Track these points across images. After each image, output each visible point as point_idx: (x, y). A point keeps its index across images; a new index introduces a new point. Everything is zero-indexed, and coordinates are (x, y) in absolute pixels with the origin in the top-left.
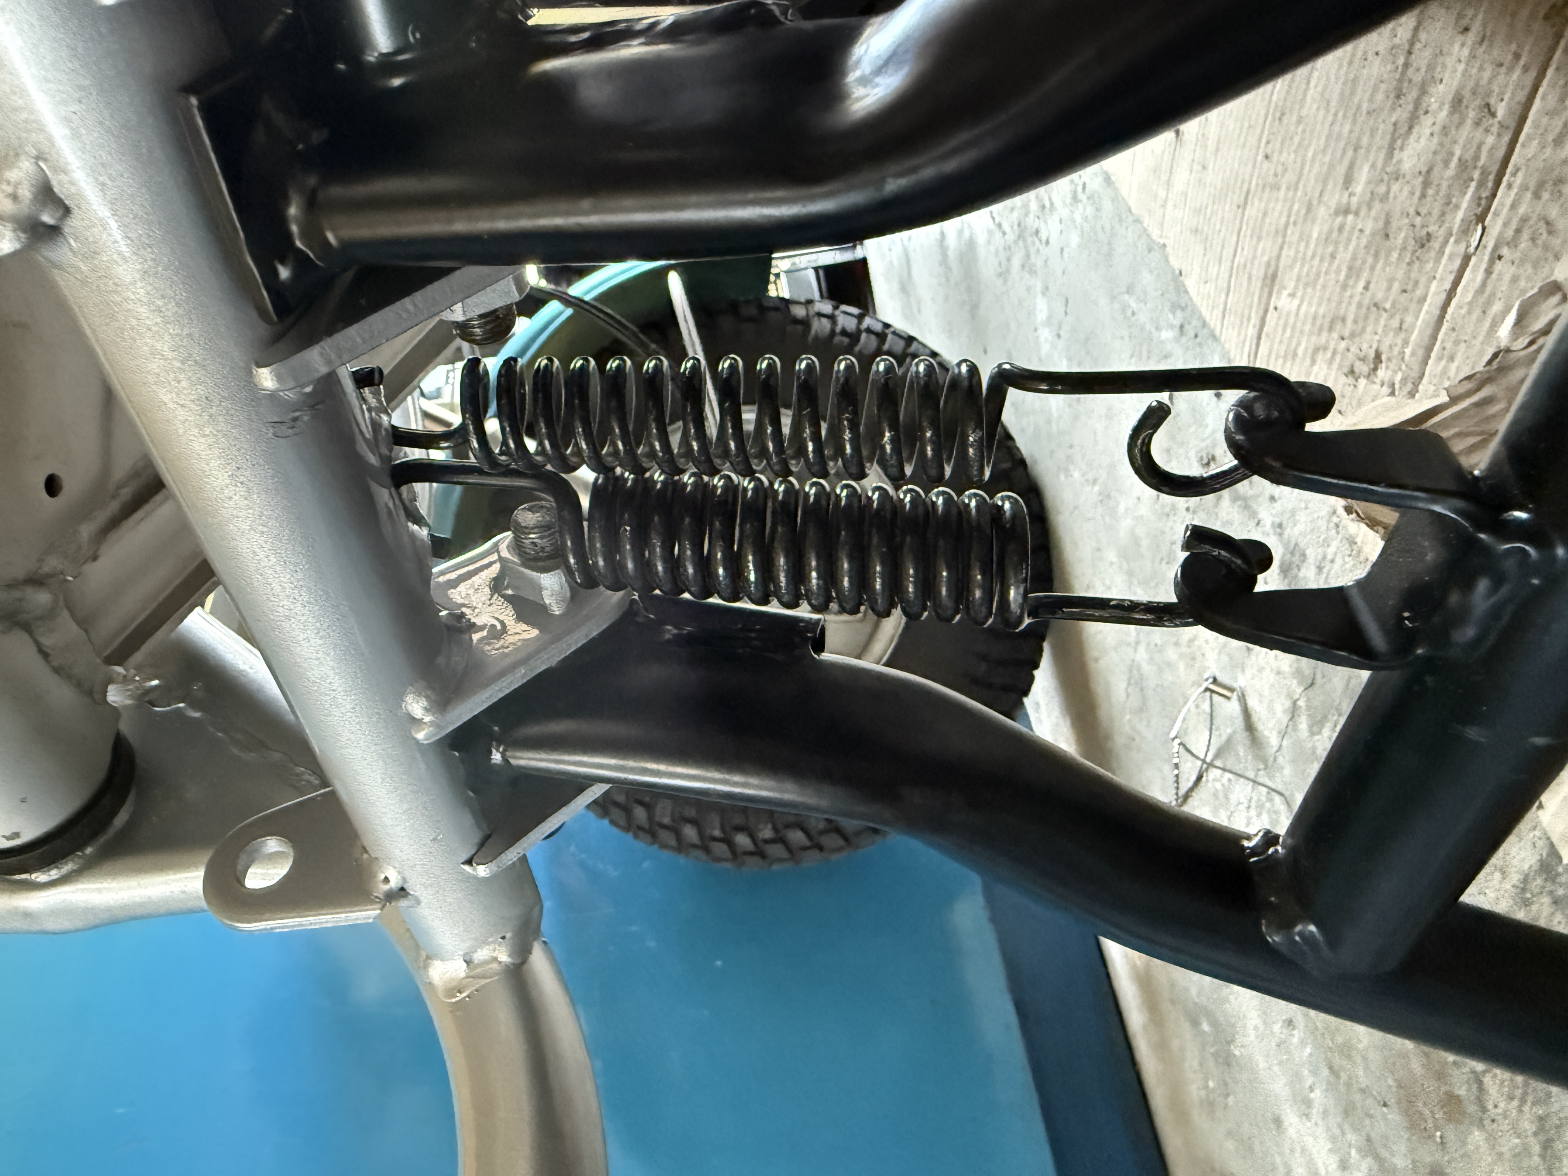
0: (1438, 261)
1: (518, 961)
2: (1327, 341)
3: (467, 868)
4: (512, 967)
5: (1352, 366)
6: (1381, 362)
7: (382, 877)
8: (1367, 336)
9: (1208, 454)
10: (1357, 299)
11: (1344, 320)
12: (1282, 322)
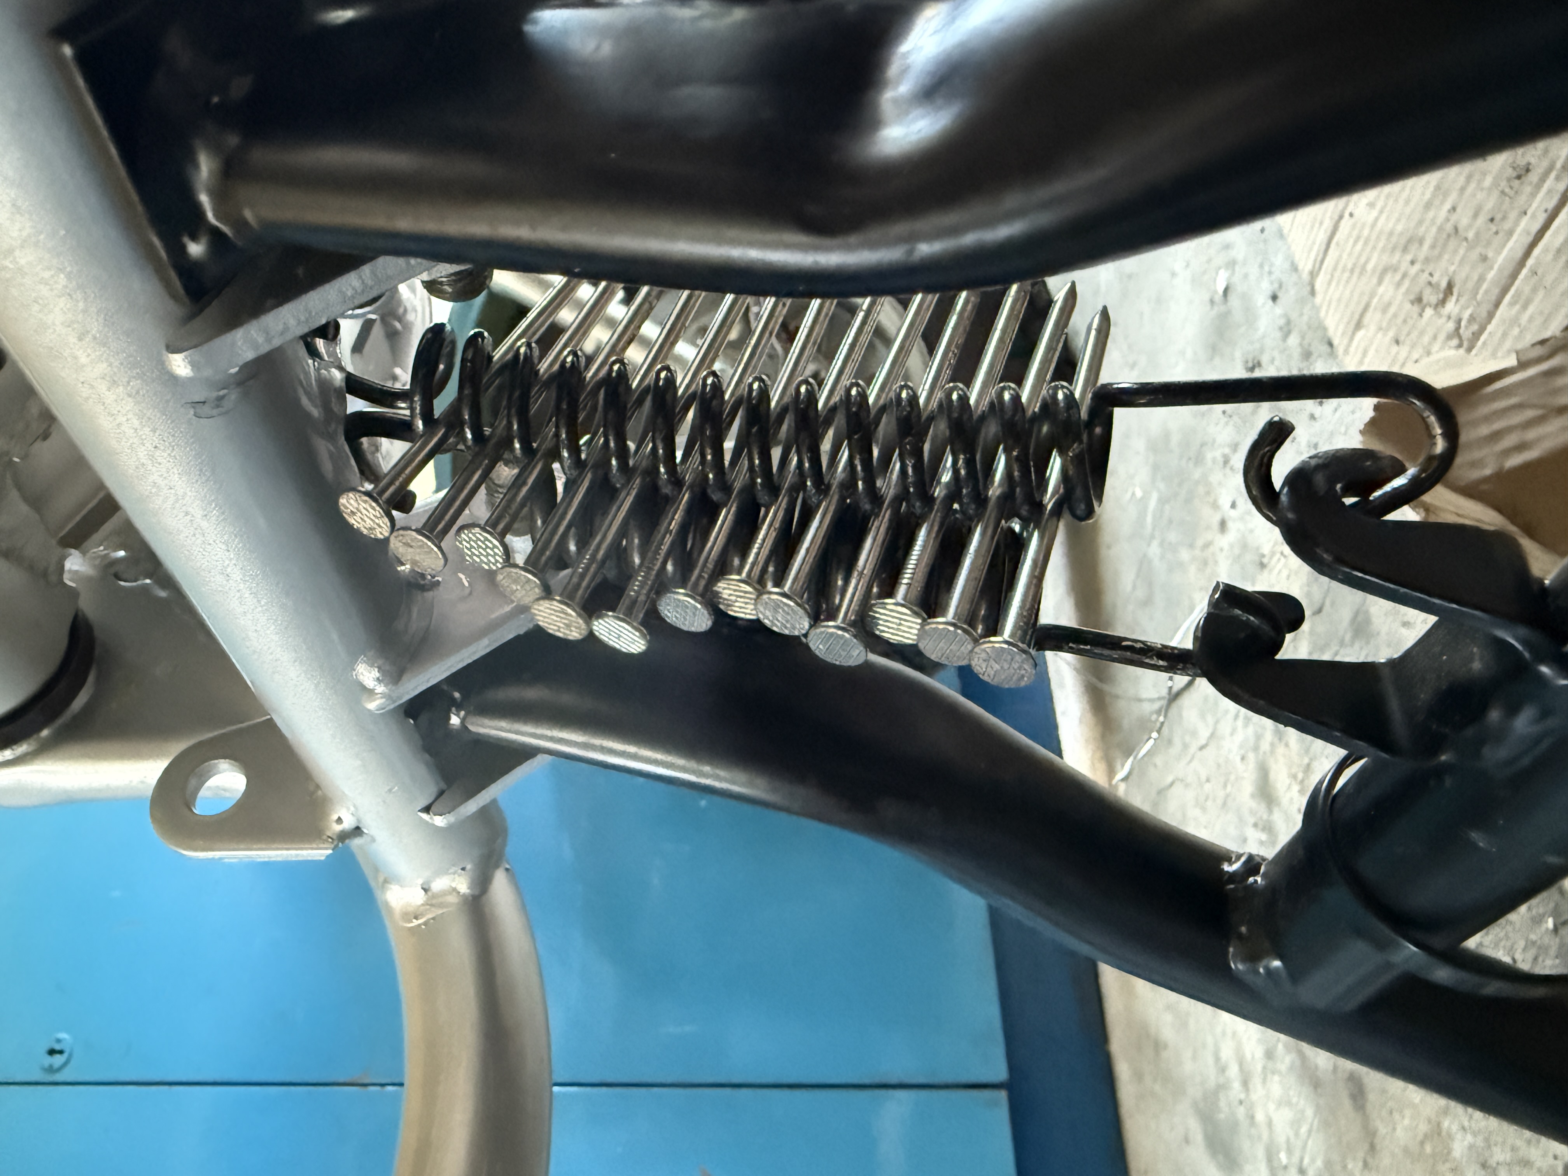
0: (1533, 195)
1: (477, 893)
2: (1399, 262)
3: (424, 816)
4: (471, 898)
5: (1421, 293)
6: (1452, 294)
7: (335, 817)
8: (1443, 263)
9: (1254, 359)
10: (1439, 221)
11: (1421, 242)
12: (1355, 233)
